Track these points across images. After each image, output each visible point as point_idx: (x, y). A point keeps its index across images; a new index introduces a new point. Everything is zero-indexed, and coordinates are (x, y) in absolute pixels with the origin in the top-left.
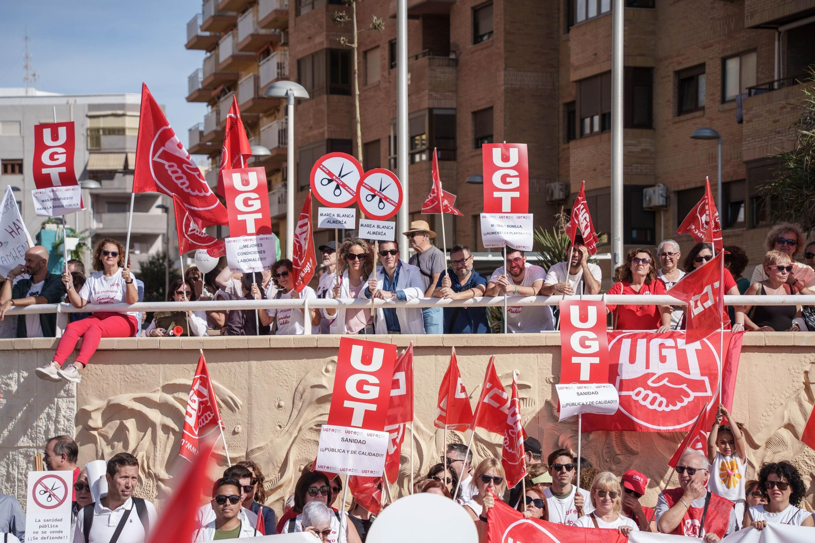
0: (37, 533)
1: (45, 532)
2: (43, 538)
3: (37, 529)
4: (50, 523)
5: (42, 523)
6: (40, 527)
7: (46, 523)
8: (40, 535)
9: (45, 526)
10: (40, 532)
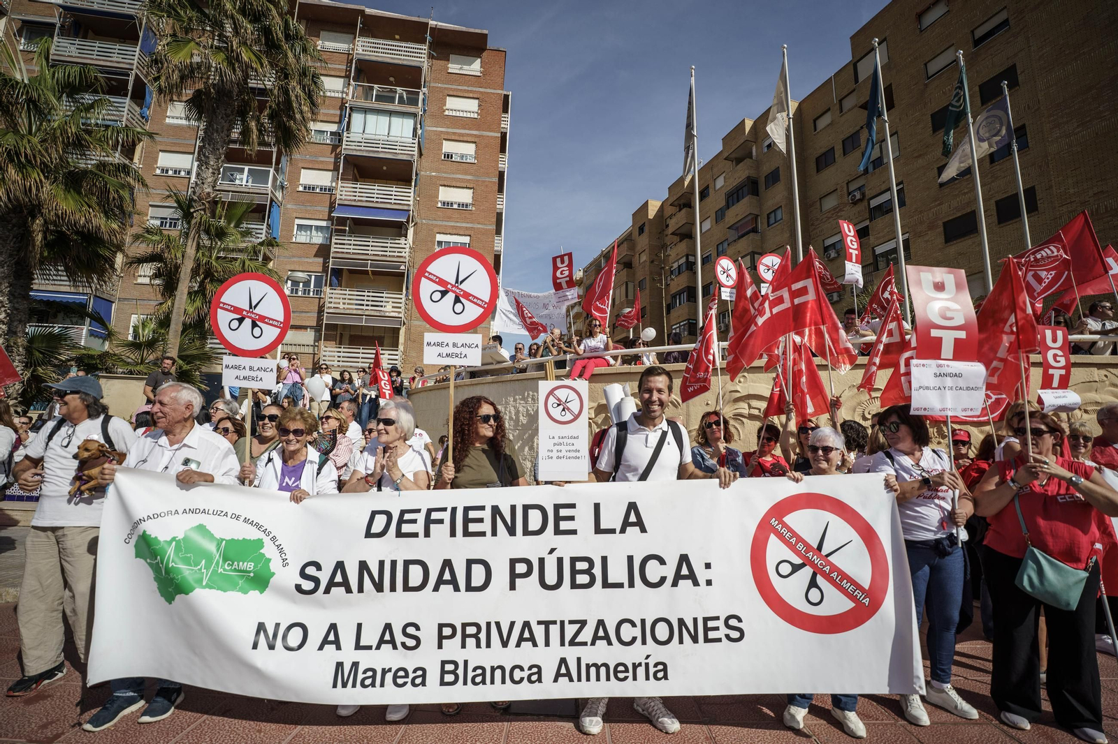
0: (552, 451)
1: (561, 451)
2: (558, 457)
3: (551, 447)
4: (565, 441)
5: (556, 440)
6: (555, 444)
7: (561, 441)
8: (555, 454)
9: (560, 444)
10: (555, 451)
